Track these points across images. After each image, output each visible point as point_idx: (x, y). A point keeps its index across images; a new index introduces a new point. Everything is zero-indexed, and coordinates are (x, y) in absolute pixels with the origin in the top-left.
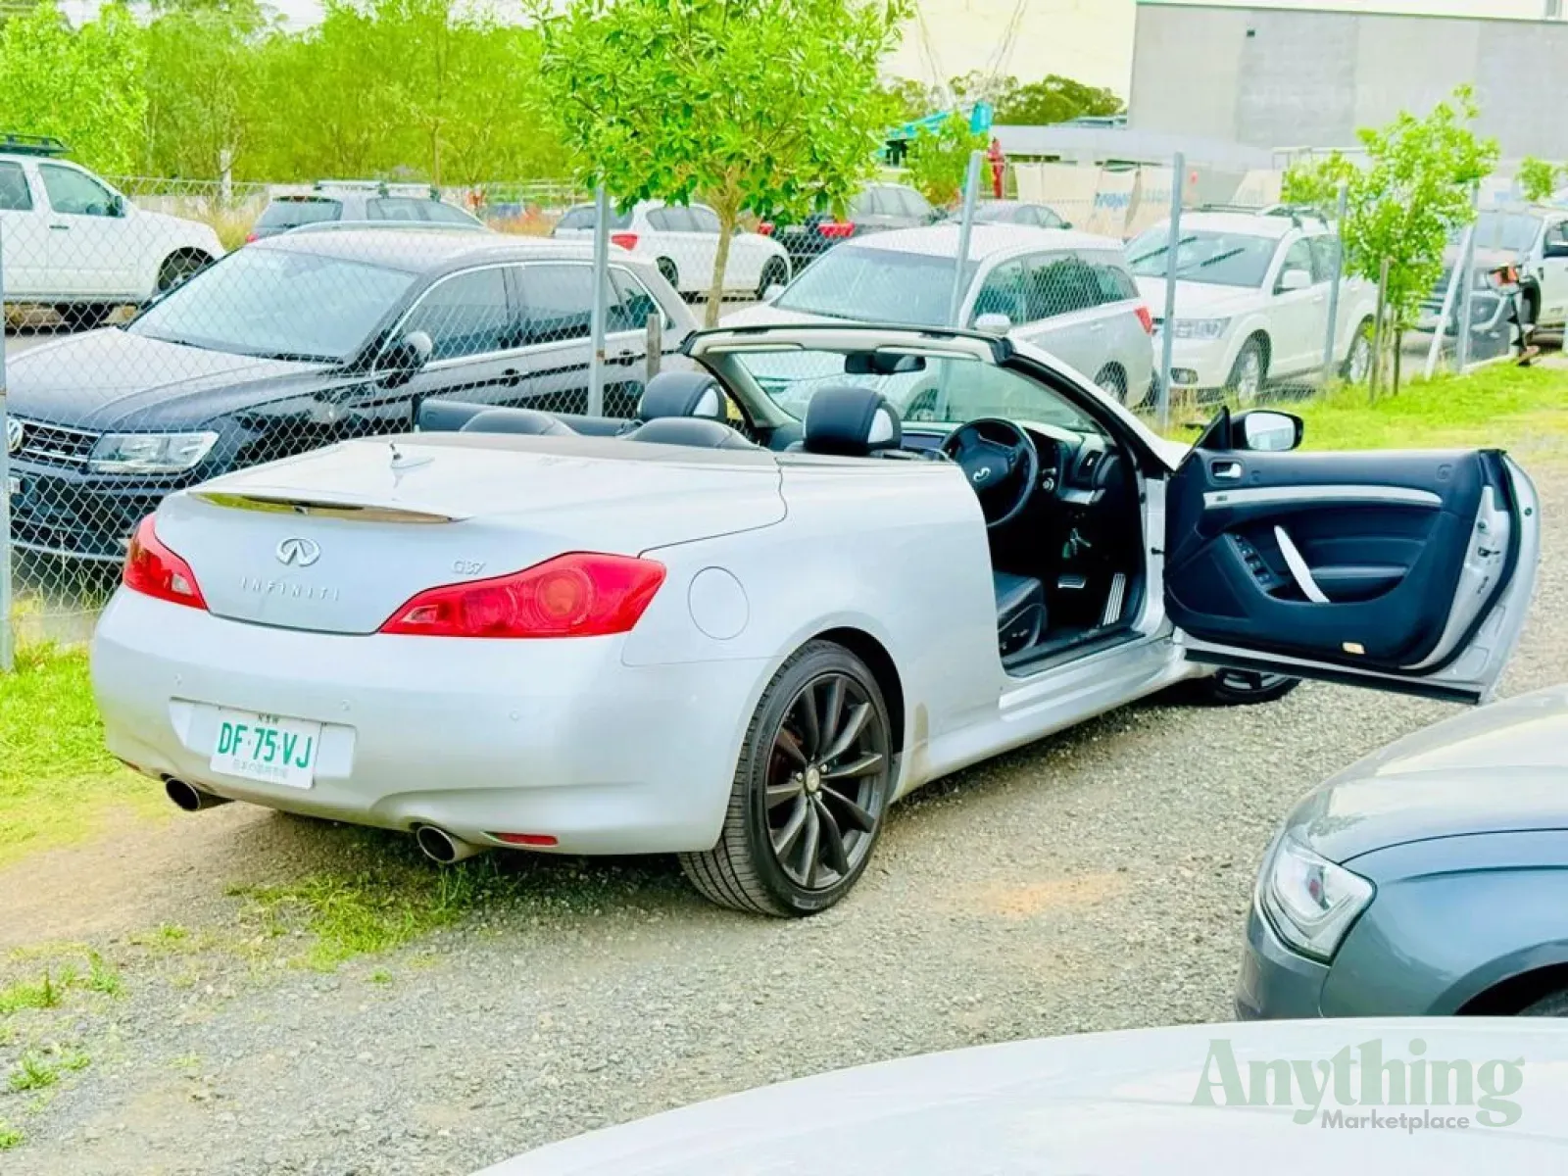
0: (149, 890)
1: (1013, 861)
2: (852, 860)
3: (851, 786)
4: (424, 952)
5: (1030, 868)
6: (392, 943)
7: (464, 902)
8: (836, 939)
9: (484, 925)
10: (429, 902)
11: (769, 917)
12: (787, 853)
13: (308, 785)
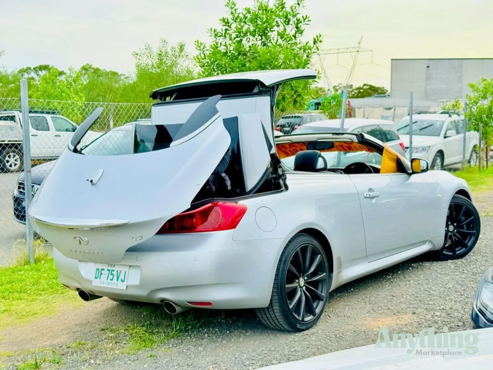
0: (73, 330)
1: (375, 311)
2: (317, 311)
3: (315, 284)
4: (168, 347)
5: (381, 314)
6: (156, 344)
7: (182, 330)
8: (313, 338)
9: (189, 337)
10: (170, 331)
11: (289, 332)
12: (294, 308)
13: (125, 288)
